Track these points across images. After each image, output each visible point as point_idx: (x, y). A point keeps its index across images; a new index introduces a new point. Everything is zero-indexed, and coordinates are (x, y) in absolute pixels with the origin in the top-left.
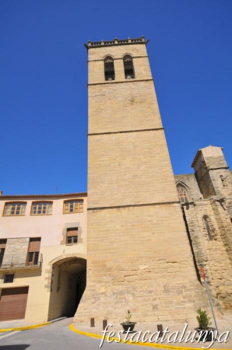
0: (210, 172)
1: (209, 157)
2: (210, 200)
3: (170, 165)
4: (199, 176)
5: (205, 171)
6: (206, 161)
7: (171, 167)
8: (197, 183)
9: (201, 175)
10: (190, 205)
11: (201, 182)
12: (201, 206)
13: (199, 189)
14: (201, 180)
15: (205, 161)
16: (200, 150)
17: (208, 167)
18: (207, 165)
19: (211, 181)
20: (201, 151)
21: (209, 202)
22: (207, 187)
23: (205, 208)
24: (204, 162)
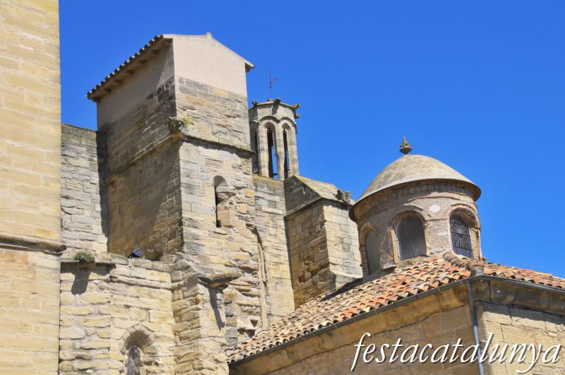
0: (186, 151)
1: (196, 84)
2: (172, 271)
3: (54, 57)
4: (118, 149)
5: (160, 136)
6: (180, 99)
7: (56, 72)
8: (96, 178)
9: (135, 150)
10: (93, 276)
11: (119, 180)
12: (132, 290)
13: (98, 208)
14: (123, 171)
15: (177, 92)
16: (166, 36)
17: (182, 124)
18: (180, 116)
19: (176, 190)
20: (170, 41)
21: (167, 277)
22: (148, 211)
23: (146, 301)
24: (167, 97)
